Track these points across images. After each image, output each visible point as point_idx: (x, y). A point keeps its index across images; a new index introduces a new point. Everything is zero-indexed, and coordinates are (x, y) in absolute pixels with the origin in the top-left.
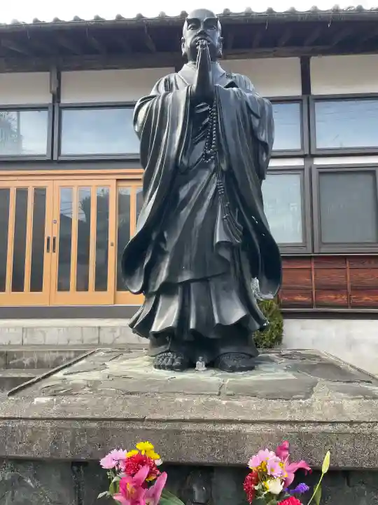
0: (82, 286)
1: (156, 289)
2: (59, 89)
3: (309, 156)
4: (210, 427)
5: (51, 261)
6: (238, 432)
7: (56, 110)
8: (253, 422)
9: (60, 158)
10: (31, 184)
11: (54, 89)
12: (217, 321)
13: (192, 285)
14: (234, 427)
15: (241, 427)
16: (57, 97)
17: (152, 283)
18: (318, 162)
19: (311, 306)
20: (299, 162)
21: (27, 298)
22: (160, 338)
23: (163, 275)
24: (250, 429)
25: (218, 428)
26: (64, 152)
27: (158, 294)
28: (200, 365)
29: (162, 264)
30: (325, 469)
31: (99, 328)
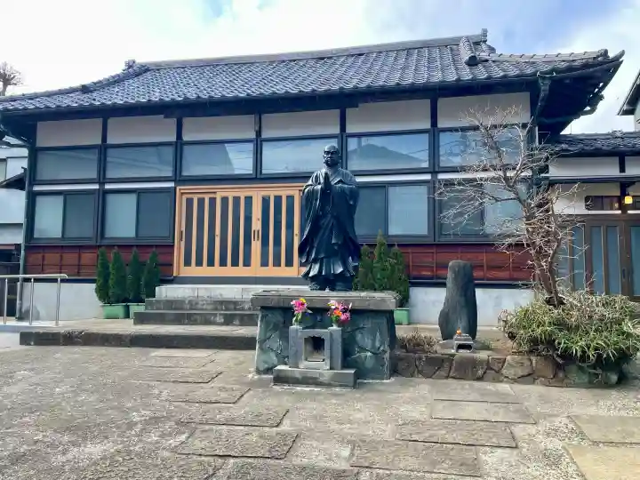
0: (277, 263)
1: (311, 261)
2: (260, 127)
3: (434, 172)
5: (256, 246)
7: (258, 143)
9: (262, 177)
10: (242, 194)
11: (257, 128)
12: (332, 272)
13: (324, 260)
16: (259, 133)
17: (310, 258)
18: (441, 176)
19: (432, 278)
20: (428, 177)
21: (240, 271)
22: (313, 278)
23: (313, 256)
26: (264, 172)
27: (312, 263)
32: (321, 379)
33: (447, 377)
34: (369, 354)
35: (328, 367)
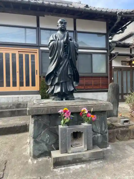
1: (54, 84)
4: (74, 106)
6: (78, 107)
8: (80, 105)
12: (68, 90)
13: (63, 83)
14: (78, 106)
15: (79, 106)
17: (53, 83)
23: (57, 81)
24: (80, 106)
25: (75, 106)
27: (55, 85)
28: (64, 99)
29: (56, 79)
30: (92, 111)
31: (18, 97)
32: (84, 158)
33: (129, 139)
34: (99, 135)
35: (86, 149)
